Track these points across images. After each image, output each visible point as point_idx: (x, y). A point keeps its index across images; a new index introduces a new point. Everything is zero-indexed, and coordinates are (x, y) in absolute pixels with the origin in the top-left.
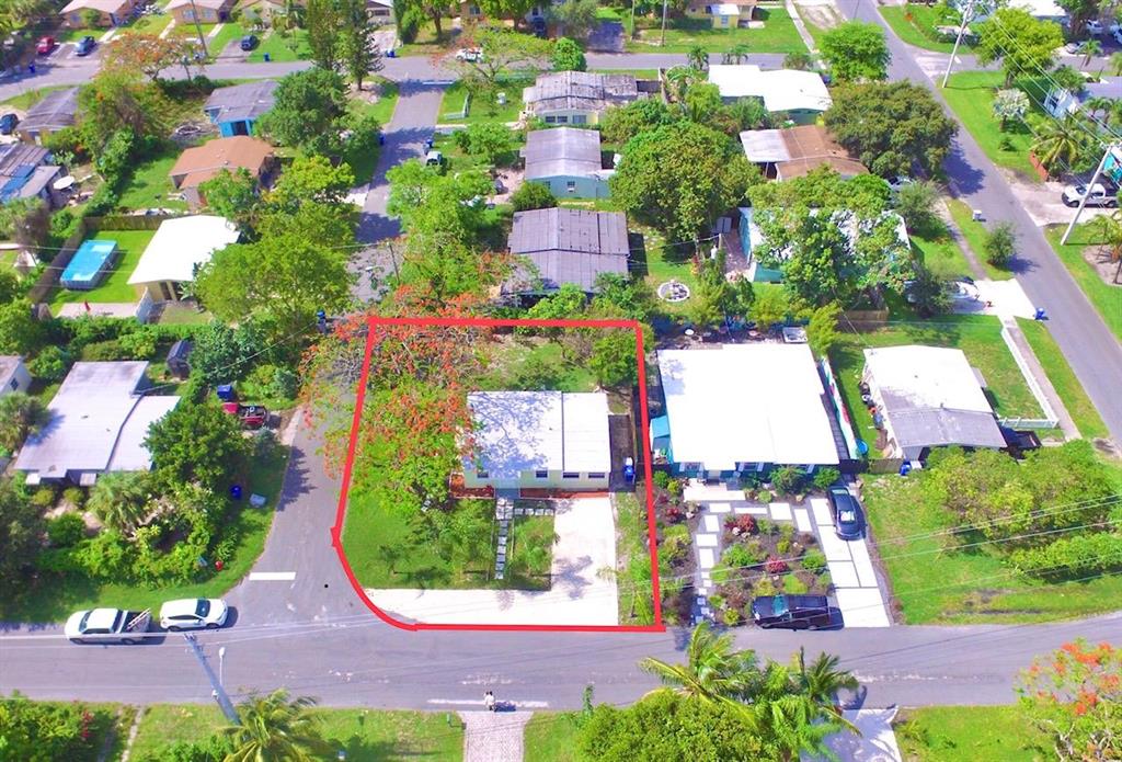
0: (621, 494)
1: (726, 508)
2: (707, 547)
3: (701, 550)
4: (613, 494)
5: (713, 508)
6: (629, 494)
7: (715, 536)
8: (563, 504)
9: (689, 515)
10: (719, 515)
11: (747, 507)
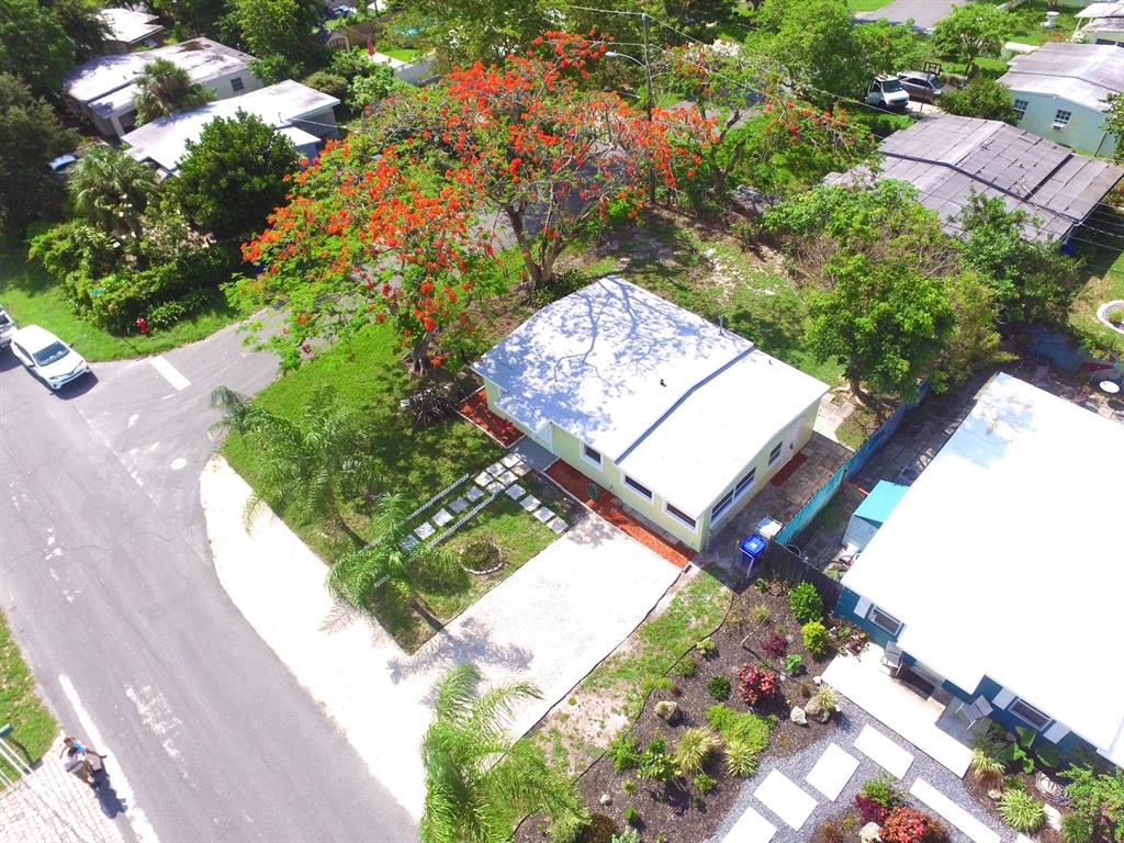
0: (711, 579)
1: (896, 762)
2: (769, 816)
3: (750, 811)
4: (696, 570)
5: (869, 741)
6: (724, 589)
7: (810, 804)
8: (596, 527)
9: (797, 714)
10: (865, 763)
11: (951, 796)
